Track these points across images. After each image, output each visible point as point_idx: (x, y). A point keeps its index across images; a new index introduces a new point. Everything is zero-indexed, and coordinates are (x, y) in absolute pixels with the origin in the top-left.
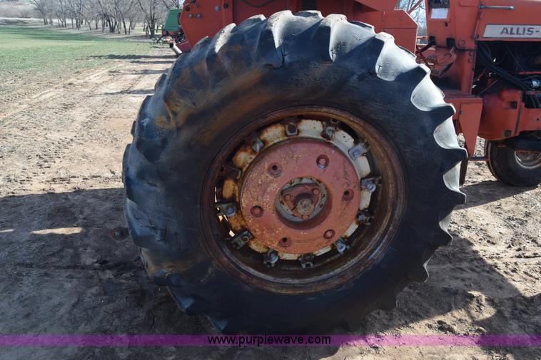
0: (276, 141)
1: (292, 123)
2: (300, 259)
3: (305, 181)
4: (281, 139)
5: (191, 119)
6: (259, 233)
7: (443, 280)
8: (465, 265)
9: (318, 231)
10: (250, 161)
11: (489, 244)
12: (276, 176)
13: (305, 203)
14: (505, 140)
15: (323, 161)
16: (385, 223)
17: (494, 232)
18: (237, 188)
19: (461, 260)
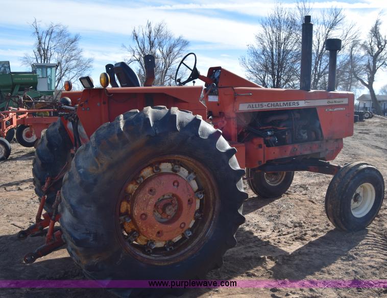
0: (149, 176)
1: (157, 165)
2: (166, 246)
3: (166, 197)
4: (152, 175)
5: (111, 167)
6: (145, 230)
7: (242, 254)
8: (251, 244)
9: (177, 224)
10: (136, 189)
11: (262, 232)
12: (153, 195)
13: (170, 207)
14: (260, 167)
15: (176, 184)
16: (210, 215)
17: (263, 225)
18: (129, 206)
19: (248, 243)
